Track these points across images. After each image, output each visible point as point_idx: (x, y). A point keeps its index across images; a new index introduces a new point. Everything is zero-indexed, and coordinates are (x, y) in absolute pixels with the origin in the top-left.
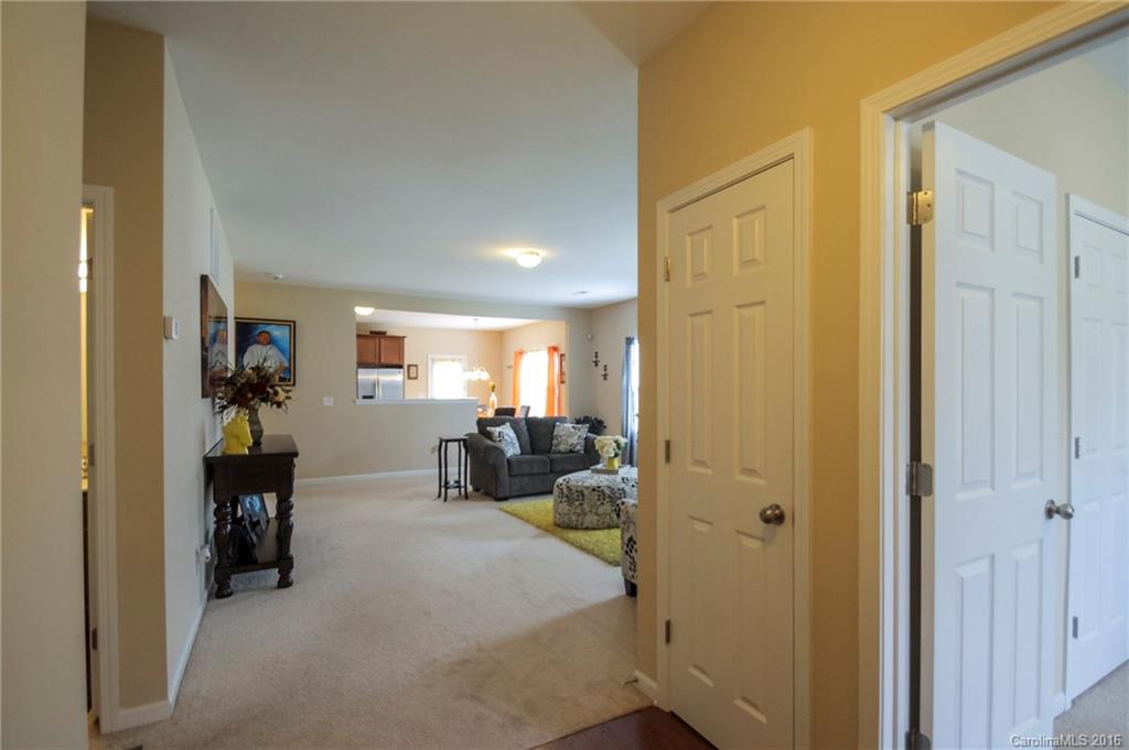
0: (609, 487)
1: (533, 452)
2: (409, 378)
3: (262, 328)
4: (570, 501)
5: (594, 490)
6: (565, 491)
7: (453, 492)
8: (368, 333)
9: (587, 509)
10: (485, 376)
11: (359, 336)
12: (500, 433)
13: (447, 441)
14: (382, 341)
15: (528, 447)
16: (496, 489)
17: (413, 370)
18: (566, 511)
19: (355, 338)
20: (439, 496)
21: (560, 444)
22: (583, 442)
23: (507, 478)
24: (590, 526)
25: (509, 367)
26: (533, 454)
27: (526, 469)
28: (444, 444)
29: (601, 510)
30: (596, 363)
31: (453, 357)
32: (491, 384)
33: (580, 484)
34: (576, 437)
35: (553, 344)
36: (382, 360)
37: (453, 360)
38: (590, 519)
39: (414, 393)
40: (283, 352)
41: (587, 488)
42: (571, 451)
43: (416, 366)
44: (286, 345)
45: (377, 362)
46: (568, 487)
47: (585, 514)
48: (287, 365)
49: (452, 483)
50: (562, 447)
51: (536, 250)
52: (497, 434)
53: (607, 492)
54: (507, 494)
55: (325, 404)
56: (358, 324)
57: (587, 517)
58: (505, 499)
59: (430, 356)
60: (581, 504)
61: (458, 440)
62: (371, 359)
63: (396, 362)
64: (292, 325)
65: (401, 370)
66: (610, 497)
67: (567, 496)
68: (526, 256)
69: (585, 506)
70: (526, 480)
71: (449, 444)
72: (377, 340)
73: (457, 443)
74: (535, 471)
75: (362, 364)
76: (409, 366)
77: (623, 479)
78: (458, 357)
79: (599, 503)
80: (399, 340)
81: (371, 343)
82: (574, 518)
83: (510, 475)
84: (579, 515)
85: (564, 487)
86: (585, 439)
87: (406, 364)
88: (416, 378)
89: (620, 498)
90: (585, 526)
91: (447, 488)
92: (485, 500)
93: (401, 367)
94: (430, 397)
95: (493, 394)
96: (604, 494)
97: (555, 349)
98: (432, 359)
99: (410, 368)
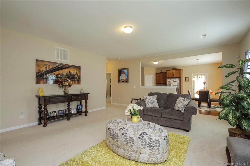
3: (123, 70)
8: (172, 69)
14: (175, 71)
40: (126, 75)
43: (188, 77)
44: (127, 74)
48: (127, 78)
59: (192, 74)
64: (128, 69)
80: (180, 70)
88: (188, 81)
98: (194, 75)
99: (186, 78)
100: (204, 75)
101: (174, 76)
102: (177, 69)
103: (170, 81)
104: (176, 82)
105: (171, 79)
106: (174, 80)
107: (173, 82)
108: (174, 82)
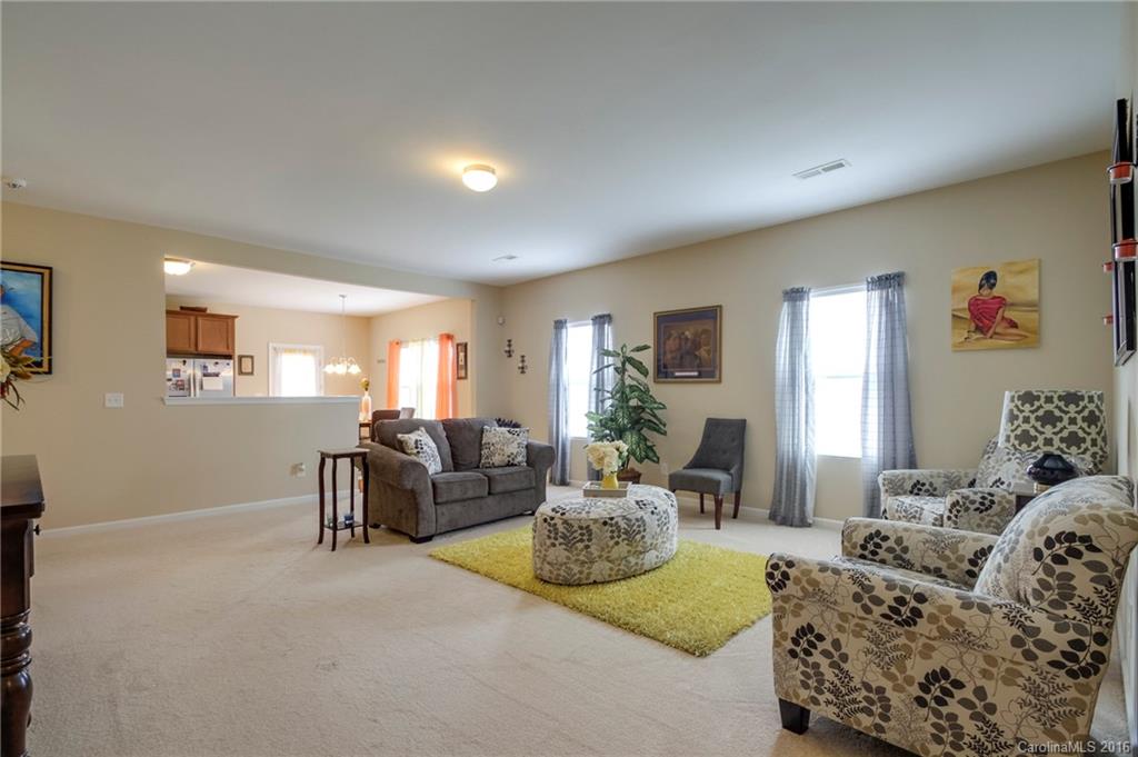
0: (624, 517)
1: (457, 467)
2: (241, 373)
4: (569, 543)
5: (605, 523)
6: (561, 528)
7: (344, 535)
8: (181, 309)
9: (596, 554)
10: (355, 370)
11: (169, 313)
12: (416, 441)
13: (335, 457)
14: (200, 320)
15: (449, 460)
16: (417, 524)
17: (246, 364)
18: (562, 559)
19: (164, 315)
20: (320, 541)
21: (493, 454)
22: (524, 451)
23: (432, 509)
24: (599, 579)
25: (383, 361)
26: (456, 470)
27: (457, 494)
28: (329, 462)
29: (615, 553)
30: (509, 354)
31: (306, 347)
32: (364, 380)
33: (584, 515)
34: (515, 445)
35: (446, 331)
36: (200, 348)
37: (305, 351)
38: (600, 569)
39: (249, 389)
40: (27, 317)
41: (595, 521)
42: (509, 464)
43: (252, 357)
44: (35, 308)
45: (192, 349)
46: (565, 522)
47: (592, 562)
48: (33, 336)
49: (341, 519)
50: (497, 459)
51: (492, 165)
52: (412, 444)
53: (623, 524)
54: (433, 532)
55: (108, 404)
56: (167, 296)
57: (595, 566)
58: (428, 539)
59: (271, 345)
60: (587, 547)
61: (352, 456)
62: (182, 345)
63: (222, 350)
64: (46, 274)
65: (232, 361)
66: (626, 532)
67: (564, 537)
68: (474, 172)
69: (592, 549)
70: (457, 508)
71: (338, 461)
72: (192, 319)
73: (349, 459)
74: (470, 494)
75: (172, 353)
76: (241, 357)
77: (637, 503)
78: (312, 347)
79: (611, 543)
80: (227, 322)
81: (182, 322)
82: (576, 569)
83: (436, 504)
84: (583, 563)
85: (558, 522)
86: (527, 447)
87: (238, 352)
88: (252, 373)
89: (639, 532)
90: (591, 581)
91: (335, 529)
92: (397, 543)
93: (229, 357)
94: (271, 395)
95: (367, 393)
96: (618, 527)
97: (449, 337)
98: (275, 349)
99: (243, 359)
100: (313, 352)
101: (196, 345)
102: (208, 312)
103: (182, 367)
104: (217, 375)
105: (190, 361)
106: (205, 367)
107: (199, 374)
108: (205, 375)
